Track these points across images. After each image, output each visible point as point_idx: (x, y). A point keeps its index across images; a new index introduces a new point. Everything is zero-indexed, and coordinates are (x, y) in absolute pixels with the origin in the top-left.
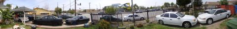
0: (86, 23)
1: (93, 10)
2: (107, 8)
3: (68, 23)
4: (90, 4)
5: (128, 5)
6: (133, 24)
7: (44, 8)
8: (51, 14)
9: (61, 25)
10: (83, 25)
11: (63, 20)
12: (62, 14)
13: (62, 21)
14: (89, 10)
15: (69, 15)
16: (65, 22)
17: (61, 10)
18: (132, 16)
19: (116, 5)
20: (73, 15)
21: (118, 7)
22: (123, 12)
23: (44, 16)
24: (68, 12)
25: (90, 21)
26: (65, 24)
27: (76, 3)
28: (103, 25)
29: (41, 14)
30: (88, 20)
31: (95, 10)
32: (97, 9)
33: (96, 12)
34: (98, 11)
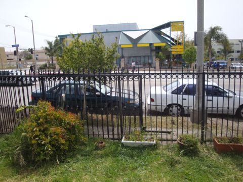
2: (69, 42)
5: (175, 35)
6: (193, 133)
18: (189, 91)
19: (117, 31)
21: (123, 42)
22: (150, 66)
28: (44, 131)
31: (8, 56)
32: (13, 46)
33: (8, 63)
34: (20, 60)
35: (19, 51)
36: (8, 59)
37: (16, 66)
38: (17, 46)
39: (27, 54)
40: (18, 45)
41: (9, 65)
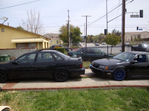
3: (98, 74)
7: (25, 28)
8: (46, 44)
9: (77, 78)
11: (85, 64)
12: (83, 45)
13: (81, 66)
15: (103, 48)
16: (88, 71)
17: (77, 32)
20: (116, 50)
23: (26, 51)
24: (100, 39)
26: (91, 76)
29: (17, 44)
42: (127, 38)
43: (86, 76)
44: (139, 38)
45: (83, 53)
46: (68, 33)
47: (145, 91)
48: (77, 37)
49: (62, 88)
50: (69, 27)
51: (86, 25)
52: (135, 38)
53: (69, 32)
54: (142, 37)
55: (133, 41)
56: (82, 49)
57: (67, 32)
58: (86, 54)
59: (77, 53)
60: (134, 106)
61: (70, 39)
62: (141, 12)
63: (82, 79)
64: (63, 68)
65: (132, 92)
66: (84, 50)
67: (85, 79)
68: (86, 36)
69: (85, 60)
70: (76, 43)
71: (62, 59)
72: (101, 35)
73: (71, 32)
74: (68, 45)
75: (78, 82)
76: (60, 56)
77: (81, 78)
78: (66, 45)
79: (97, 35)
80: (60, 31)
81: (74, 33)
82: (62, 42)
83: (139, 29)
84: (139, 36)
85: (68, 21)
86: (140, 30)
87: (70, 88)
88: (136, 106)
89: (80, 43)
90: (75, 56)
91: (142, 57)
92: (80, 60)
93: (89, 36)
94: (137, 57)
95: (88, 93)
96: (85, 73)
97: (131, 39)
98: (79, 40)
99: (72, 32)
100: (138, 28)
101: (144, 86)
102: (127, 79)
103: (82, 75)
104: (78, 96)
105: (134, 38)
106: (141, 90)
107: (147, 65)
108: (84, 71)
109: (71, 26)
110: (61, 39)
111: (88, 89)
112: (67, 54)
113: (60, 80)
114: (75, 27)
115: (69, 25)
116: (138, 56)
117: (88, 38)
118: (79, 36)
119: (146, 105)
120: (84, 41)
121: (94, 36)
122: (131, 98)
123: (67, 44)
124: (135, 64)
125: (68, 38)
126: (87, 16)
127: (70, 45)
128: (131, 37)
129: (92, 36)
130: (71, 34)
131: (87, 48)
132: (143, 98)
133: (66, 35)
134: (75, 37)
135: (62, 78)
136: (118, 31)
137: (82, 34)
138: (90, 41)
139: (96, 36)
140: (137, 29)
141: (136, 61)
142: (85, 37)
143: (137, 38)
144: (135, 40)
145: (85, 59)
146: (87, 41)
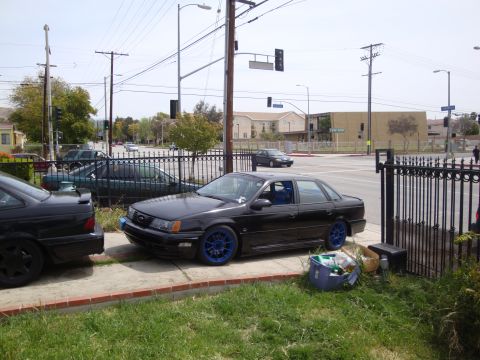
0: (329, 246)
1: (405, 124)
3: (150, 247)
4: (371, 52)
9: (77, 264)
10: (296, 265)
12: (99, 150)
13: (88, 224)
14: (365, 124)
16: (116, 240)
25: (371, 234)
27: (232, 45)
30: (349, 218)
31: (430, 127)
32: (443, 109)
33: (430, 141)
34: (454, 135)
35: (453, 117)
36: (429, 134)
37: (443, 146)
38: (450, 108)
39: (468, 125)
40: (453, 108)
41: (431, 144)
42: (241, 129)
43: (109, 258)
44: (274, 130)
45: (97, 178)
46: (45, 108)
47: (294, 289)
48: (77, 124)
49: (16, 312)
50: (50, 88)
51: (112, 85)
52: (263, 131)
53: (50, 102)
54: (283, 128)
55: (257, 140)
56: (96, 165)
57: (41, 103)
58: (108, 182)
59: (77, 178)
60: (264, 341)
61: (51, 129)
62: (279, 54)
63: (97, 269)
64: (23, 234)
65: (256, 300)
66: (102, 169)
67: (106, 268)
68: (108, 119)
69: (104, 203)
70: (76, 142)
71: (19, 203)
72: (158, 118)
73: (56, 104)
74: (46, 150)
75: (80, 281)
76: (9, 193)
77: (90, 264)
78: (37, 150)
79: (147, 117)
80: (16, 99)
81: (69, 109)
82: (22, 140)
83: (273, 103)
84: (274, 125)
85: (46, 66)
86: (275, 106)
87: (48, 307)
88: (270, 338)
89: (90, 143)
90: (70, 189)
91: (282, 188)
92: (87, 202)
93: (121, 119)
94: (268, 189)
95: (116, 317)
96: (106, 246)
97: (253, 133)
98: (86, 134)
99: (62, 104)
100: (270, 100)
101: (290, 276)
102: (241, 256)
103: (96, 255)
104: (82, 334)
105: (259, 130)
106: (280, 288)
107: (296, 212)
108: (102, 240)
109: (57, 83)
110: (19, 130)
111: (117, 302)
112: (38, 181)
113: (12, 278)
114: (73, 87)
115: (50, 81)
116: (272, 185)
117: (116, 128)
118: (86, 121)
119: (296, 331)
120: (102, 138)
121: (137, 121)
122: (256, 317)
123: (41, 145)
124: (265, 211)
125: (46, 127)
126: (112, 53)
127: (53, 151)
128: (252, 127)
129: (129, 120)
130: (57, 112)
131: (111, 163)
132: (289, 311)
133: (38, 114)
134: (70, 123)
135: (17, 274)
136: (214, 107)
137: (95, 113)
138: (125, 136)
139: (145, 120)
140: (269, 104)
141: (267, 201)
142: (106, 123)
143: (267, 130)
144: (262, 136)
145: (107, 200)
146: (114, 137)
